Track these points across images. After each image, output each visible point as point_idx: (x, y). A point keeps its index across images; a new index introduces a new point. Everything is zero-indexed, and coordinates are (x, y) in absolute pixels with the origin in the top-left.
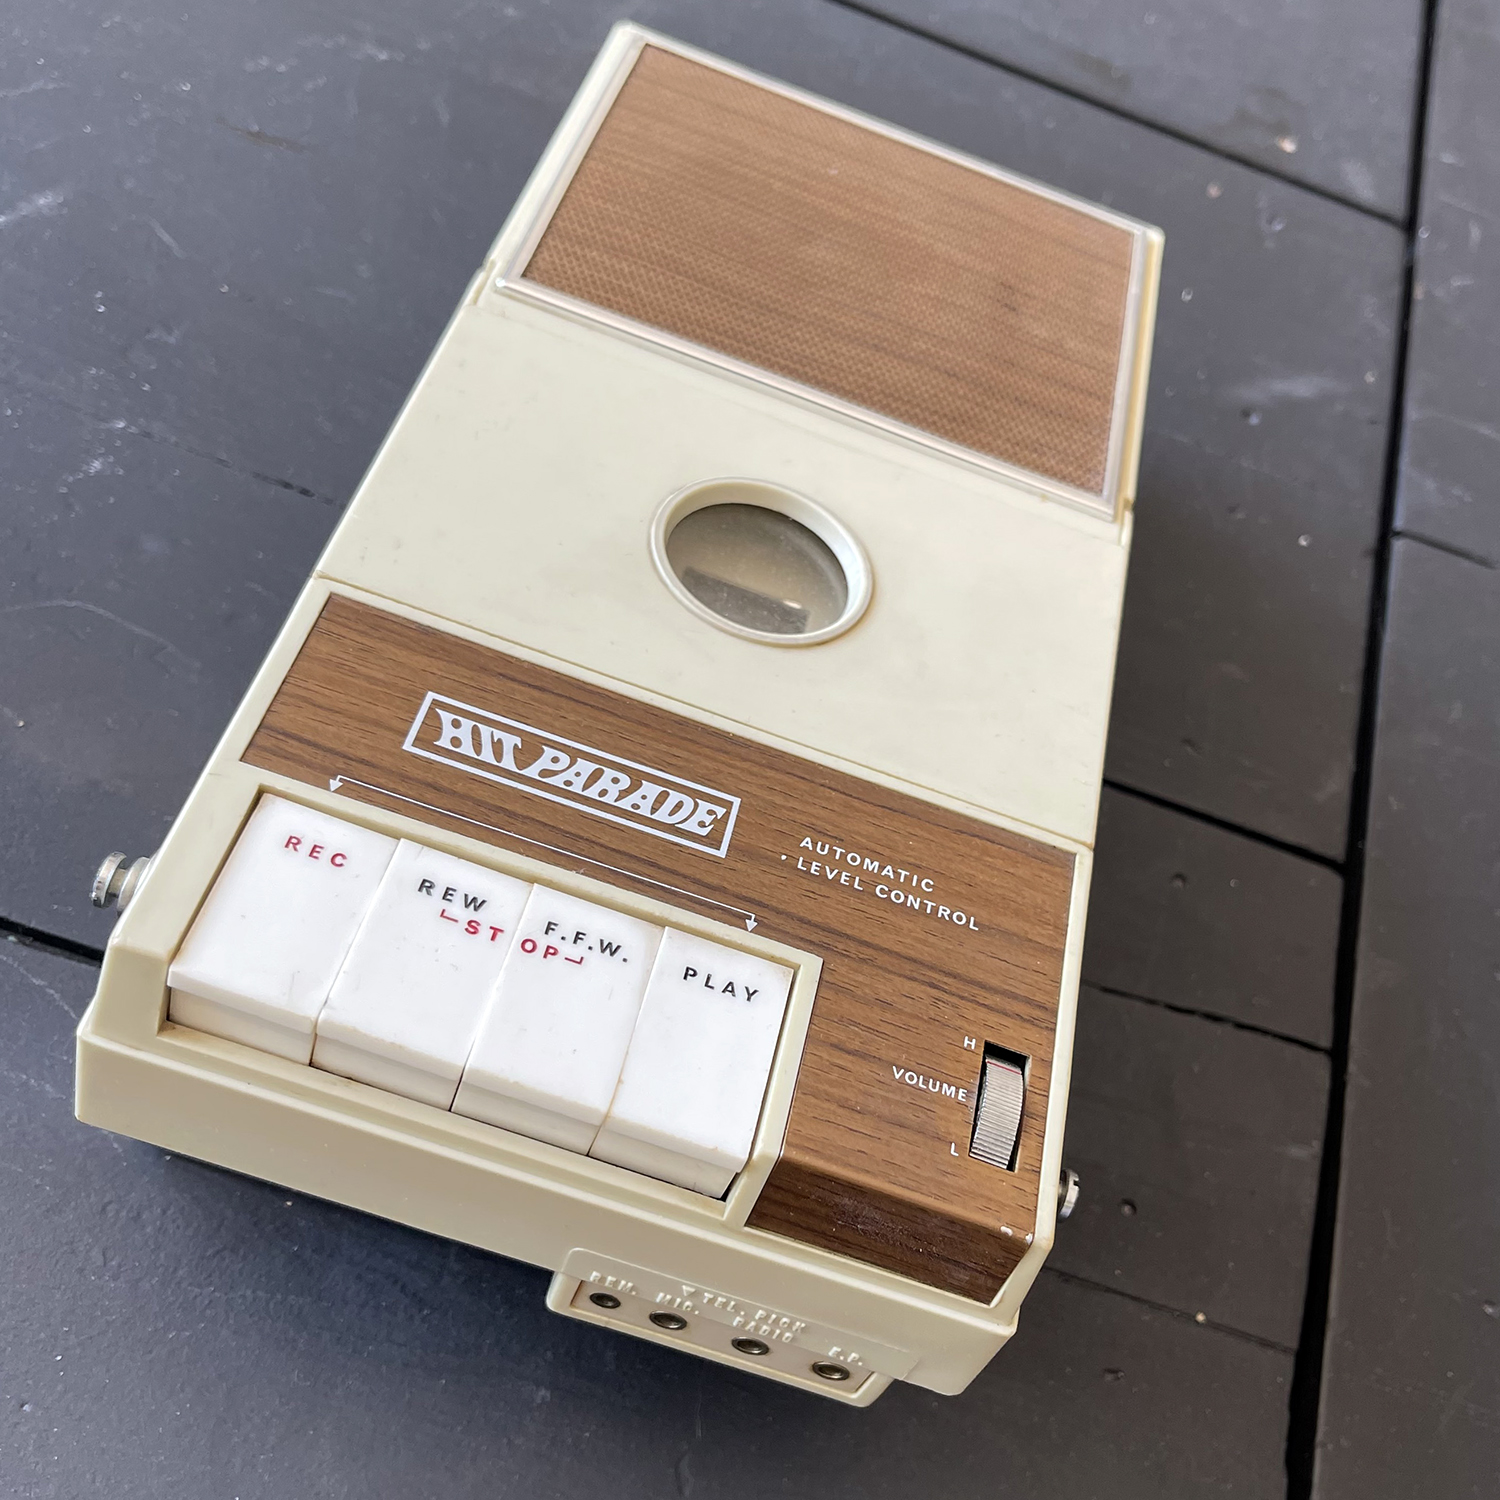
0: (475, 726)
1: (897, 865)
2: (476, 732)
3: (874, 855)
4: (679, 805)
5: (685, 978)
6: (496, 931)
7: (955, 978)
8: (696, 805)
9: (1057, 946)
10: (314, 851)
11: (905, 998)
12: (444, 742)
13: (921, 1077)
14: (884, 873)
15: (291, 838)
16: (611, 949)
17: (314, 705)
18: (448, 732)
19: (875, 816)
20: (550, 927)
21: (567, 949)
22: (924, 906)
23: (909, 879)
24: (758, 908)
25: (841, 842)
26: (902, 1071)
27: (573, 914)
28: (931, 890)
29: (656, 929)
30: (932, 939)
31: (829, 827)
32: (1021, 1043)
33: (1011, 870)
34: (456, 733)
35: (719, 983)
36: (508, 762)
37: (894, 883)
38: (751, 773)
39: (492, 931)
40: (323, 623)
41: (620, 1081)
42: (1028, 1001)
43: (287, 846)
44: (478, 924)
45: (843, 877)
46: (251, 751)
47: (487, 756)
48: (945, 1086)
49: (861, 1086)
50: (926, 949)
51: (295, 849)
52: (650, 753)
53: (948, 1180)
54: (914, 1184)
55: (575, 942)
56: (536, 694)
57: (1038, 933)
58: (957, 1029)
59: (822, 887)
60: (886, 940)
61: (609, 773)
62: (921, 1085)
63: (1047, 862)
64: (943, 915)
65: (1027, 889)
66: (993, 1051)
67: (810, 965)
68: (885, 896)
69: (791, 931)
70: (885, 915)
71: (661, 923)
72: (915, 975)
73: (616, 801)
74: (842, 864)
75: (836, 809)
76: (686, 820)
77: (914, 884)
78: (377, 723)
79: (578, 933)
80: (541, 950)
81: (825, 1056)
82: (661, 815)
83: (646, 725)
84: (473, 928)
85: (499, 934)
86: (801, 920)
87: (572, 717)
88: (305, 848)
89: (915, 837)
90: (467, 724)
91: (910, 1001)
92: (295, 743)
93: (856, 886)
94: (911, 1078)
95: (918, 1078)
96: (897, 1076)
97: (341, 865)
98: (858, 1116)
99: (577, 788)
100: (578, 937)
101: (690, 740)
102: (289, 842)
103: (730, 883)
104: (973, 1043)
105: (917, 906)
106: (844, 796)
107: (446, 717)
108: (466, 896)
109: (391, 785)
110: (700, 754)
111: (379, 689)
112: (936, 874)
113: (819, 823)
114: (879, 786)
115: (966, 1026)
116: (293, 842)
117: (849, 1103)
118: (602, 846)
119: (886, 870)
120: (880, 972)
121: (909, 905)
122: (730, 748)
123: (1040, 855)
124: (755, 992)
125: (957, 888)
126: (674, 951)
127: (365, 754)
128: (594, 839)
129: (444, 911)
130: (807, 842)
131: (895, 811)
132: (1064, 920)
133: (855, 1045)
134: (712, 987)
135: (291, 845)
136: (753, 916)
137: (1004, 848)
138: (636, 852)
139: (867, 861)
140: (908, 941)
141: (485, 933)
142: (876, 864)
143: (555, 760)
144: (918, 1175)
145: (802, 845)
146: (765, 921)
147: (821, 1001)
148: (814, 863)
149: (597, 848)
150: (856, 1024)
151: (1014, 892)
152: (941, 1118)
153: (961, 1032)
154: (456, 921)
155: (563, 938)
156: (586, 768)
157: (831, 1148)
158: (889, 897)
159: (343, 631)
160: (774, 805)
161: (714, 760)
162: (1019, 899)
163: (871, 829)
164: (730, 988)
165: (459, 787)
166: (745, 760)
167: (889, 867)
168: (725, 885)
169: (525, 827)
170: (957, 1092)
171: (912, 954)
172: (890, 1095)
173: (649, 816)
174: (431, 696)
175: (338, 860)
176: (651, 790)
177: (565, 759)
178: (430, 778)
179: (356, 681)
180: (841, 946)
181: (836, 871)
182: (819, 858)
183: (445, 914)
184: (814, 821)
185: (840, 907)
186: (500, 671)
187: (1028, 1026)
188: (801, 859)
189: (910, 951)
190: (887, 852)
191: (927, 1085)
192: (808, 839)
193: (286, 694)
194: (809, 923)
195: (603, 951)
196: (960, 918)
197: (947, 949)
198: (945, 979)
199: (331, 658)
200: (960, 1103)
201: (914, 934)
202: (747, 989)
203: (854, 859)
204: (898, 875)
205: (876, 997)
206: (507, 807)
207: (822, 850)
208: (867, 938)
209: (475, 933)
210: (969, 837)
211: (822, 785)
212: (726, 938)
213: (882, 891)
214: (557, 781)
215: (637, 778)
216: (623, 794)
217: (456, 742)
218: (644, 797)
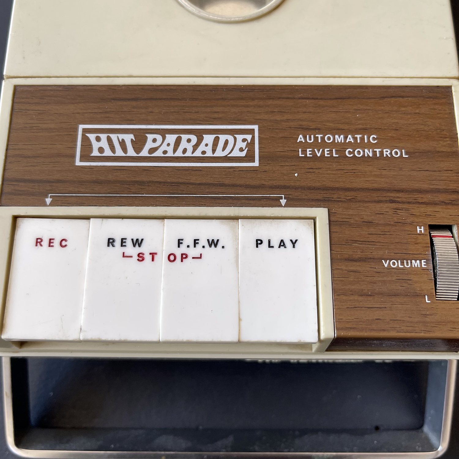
0: (108, 136)
1: (354, 132)
2: (109, 140)
3: (339, 131)
4: (226, 142)
5: (257, 247)
6: (153, 255)
7: (403, 192)
8: (235, 139)
9: (454, 149)
10: (51, 241)
11: (378, 215)
12: (95, 153)
13: (399, 261)
14: (348, 140)
15: (37, 239)
16: (213, 243)
17: (25, 157)
18: (96, 145)
19: (333, 107)
20: (180, 242)
21: (193, 252)
22: (375, 153)
23: (362, 139)
24: (285, 190)
25: (318, 130)
26: (388, 261)
27: (189, 230)
28: (376, 141)
29: (234, 223)
30: (384, 172)
31: (310, 124)
32: (449, 219)
33: (417, 111)
34: (100, 144)
35: (275, 243)
36: (131, 152)
37: (354, 145)
38: (260, 106)
39: (151, 255)
40: (15, 106)
41: (240, 320)
42: (446, 191)
43: (36, 245)
44: (143, 254)
45: (326, 152)
46: (3, 197)
47: (119, 152)
48: (413, 261)
49: (368, 279)
50: (383, 180)
51: (41, 245)
52: (202, 115)
53: (428, 319)
54: (411, 328)
55: (195, 246)
56: (134, 103)
57: (442, 146)
58: (411, 224)
59: (316, 163)
60: (359, 183)
61: (185, 137)
62: (400, 266)
63: (436, 98)
64: (386, 154)
65: (428, 120)
66: (433, 227)
67: (321, 214)
68: (352, 155)
69: (306, 197)
70: (354, 167)
71: (236, 218)
72: (380, 198)
73: (193, 153)
74: (324, 144)
75: (311, 110)
76: (232, 150)
77: (366, 141)
78: (59, 155)
79: (195, 240)
80: (179, 258)
81: (344, 268)
82: (219, 153)
83: (196, 99)
84: (141, 257)
85: (155, 256)
86: (310, 188)
87: (156, 110)
88: (45, 243)
89: (359, 111)
90: (103, 137)
91: (381, 216)
92: (23, 184)
93: (334, 155)
94: (394, 264)
95: (397, 262)
96: (386, 265)
97: (66, 246)
98: (370, 298)
99: (170, 154)
100: (196, 242)
101: (219, 99)
102: (37, 242)
103: (265, 180)
104: (422, 229)
105: (371, 155)
106: (313, 101)
107: (92, 137)
108: (132, 239)
109: (76, 190)
110: (228, 106)
111: (53, 134)
112: (376, 130)
113: (304, 123)
114: (330, 86)
115: (416, 220)
116: (39, 242)
117: (364, 291)
118: (192, 184)
119: (348, 138)
120: (361, 204)
121: (366, 155)
122: (244, 95)
123: (431, 95)
124: (296, 241)
125: (390, 135)
126: (247, 232)
127: (57, 176)
128: (187, 181)
129: (124, 253)
130: (301, 138)
131: (344, 99)
133: (359, 254)
134: (273, 247)
135: (38, 244)
136: (283, 196)
137: (410, 99)
138: (210, 181)
139: (336, 137)
140: (372, 178)
141: (148, 257)
142: (342, 136)
143: (154, 140)
144: (411, 322)
145: (298, 141)
146: (290, 196)
147: (334, 235)
148: (308, 150)
149: (191, 186)
150: (356, 241)
151: (422, 125)
152: (416, 282)
153: (414, 225)
154: (131, 257)
155: (188, 246)
156: (171, 139)
157: (361, 323)
158: (354, 156)
159: (27, 107)
160: (277, 121)
161: (237, 106)
162: (426, 128)
163: (333, 115)
164: (282, 244)
165: (111, 177)
166: (253, 99)
168: (263, 182)
169: (150, 188)
170: (421, 263)
171: (375, 186)
172: (385, 278)
173: (212, 155)
174: (81, 127)
175: (64, 243)
177: (159, 137)
178: (94, 177)
179: (41, 134)
180: (335, 196)
181: (321, 150)
182: (310, 146)
183: (125, 255)
184: (301, 123)
185: (329, 172)
186: (111, 97)
187: (449, 207)
188: (300, 150)
189: (373, 185)
190: (346, 127)
191: (404, 265)
192: (301, 136)
194: (314, 188)
195: (210, 246)
196: (396, 153)
197: (394, 175)
198: (398, 195)
199: (26, 125)
200: (424, 269)
201: (373, 173)
202: (291, 240)
203: (329, 138)
204: (355, 139)
205: (362, 220)
206: (138, 179)
207: (310, 139)
208: (348, 186)
209: (143, 260)
210: (389, 99)
211: (299, 98)
212: (272, 216)
213: (349, 152)
214: (159, 153)
215: (200, 134)
216: (195, 147)
217: (101, 150)
218: (207, 145)
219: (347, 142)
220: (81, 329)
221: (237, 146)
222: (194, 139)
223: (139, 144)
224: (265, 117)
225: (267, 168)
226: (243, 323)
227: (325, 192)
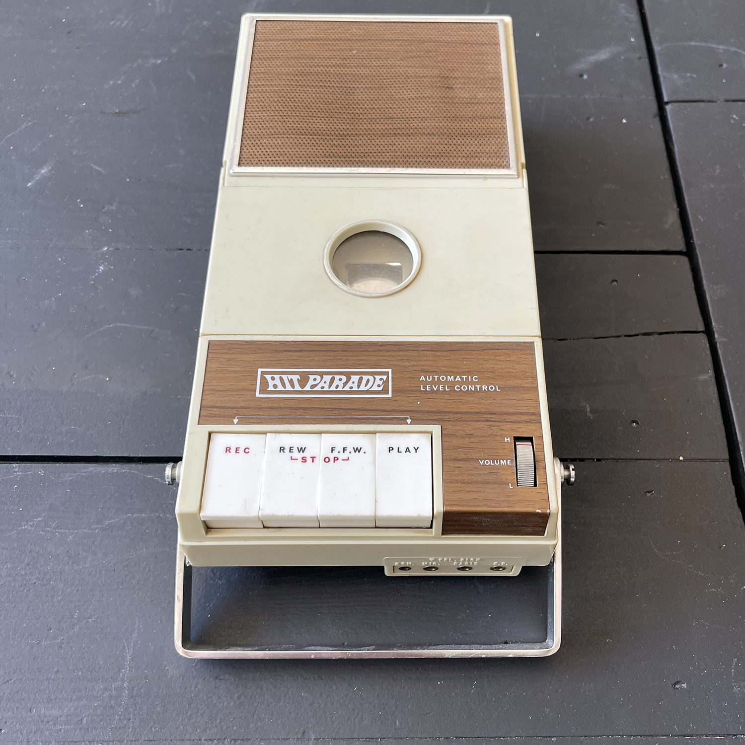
0: (280, 376)
1: (461, 374)
2: (281, 379)
3: (450, 373)
4: (368, 381)
5: (389, 452)
6: (313, 458)
7: (496, 414)
8: (375, 378)
9: (535, 385)
10: (237, 450)
11: (477, 430)
12: (271, 388)
14: (457, 379)
15: (227, 448)
16: (357, 450)
17: (218, 391)
18: (271, 383)
19: (447, 356)
20: (333, 450)
21: (342, 456)
22: (476, 388)
23: (467, 379)
24: (410, 413)
25: (436, 372)
26: (483, 460)
27: (340, 441)
28: (477, 380)
29: (373, 436)
30: (482, 401)
31: (430, 368)
32: (530, 433)
33: (508, 359)
34: (274, 382)
35: (403, 449)
36: (297, 387)
37: (461, 383)
38: (393, 356)
39: (312, 459)
40: (210, 355)
41: (376, 501)
42: (527, 414)
43: (226, 452)
44: (306, 458)
45: (441, 388)
46: (201, 419)
47: (289, 388)
48: (501, 461)
49: (469, 472)
50: (481, 406)
51: (230, 452)
52: (351, 362)
53: (510, 499)
54: (498, 505)
55: (344, 452)
56: (300, 354)
57: (525, 383)
58: (501, 436)
59: (433, 395)
60: (464, 408)
61: (337, 377)
62: (492, 464)
63: (521, 350)
64: (484, 389)
65: (516, 365)
66: (517, 439)
67: (436, 429)
68: (459, 390)
69: (425, 418)
70: (461, 398)
71: (374, 433)
72: (479, 419)
73: (343, 388)
74: (439, 382)
75: (430, 359)
76: (372, 386)
77: (470, 380)
78: (244, 390)
80: (332, 460)
81: (451, 465)
82: (362, 388)
83: (346, 351)
84: (304, 460)
85: (315, 459)
86: (428, 412)
87: (317, 359)
88: (233, 450)
89: (465, 360)
90: (277, 377)
91: (479, 430)
92: (216, 410)
93: (447, 390)
94: (487, 462)
95: (490, 461)
96: (482, 463)
98: (469, 485)
99: (326, 388)
100: (344, 449)
101: (363, 351)
102: (227, 450)
103: (396, 407)
104: (509, 440)
105: (473, 389)
106: (432, 352)
107: (268, 377)
108: (298, 448)
109: (257, 413)
110: (370, 355)
111: (239, 375)
112: (478, 372)
113: (425, 368)
114: (445, 342)
115: (504, 433)
116: (228, 450)
117: (465, 481)
118: (343, 409)
120: (465, 423)
121: (470, 390)
122: (381, 348)
123: (519, 348)
124: (418, 448)
125: (488, 375)
126: (382, 442)
127: (243, 404)
128: (339, 407)
129: (291, 457)
130: (422, 378)
131: (455, 351)
132: (535, 374)
133: (462, 456)
134: (401, 452)
135: (228, 451)
136: (409, 417)
137: (503, 351)
138: (357, 407)
139: (449, 377)
140: (473, 405)
141: (309, 460)
142: (452, 377)
144: (498, 501)
145: (420, 380)
146: (414, 417)
147: (444, 443)
148: (428, 386)
149: (342, 411)
150: (460, 447)
151: (512, 368)
152: (503, 474)
153: (503, 436)
154: (297, 459)
155: (339, 452)
156: (327, 378)
157: (462, 501)
158: (461, 389)
159: (219, 356)
160: (405, 367)
161: (376, 356)
162: (514, 371)
163: (446, 362)
164: (408, 450)
165: (282, 405)
166: (388, 351)
167: (458, 377)
168: (394, 408)
169: (312, 412)
170: (507, 462)
171: (476, 410)
172: (481, 472)
173: (357, 390)
174: (260, 370)
175: (247, 451)
176: (355, 378)
177: (318, 378)
178: (270, 405)
179: (230, 375)
180: (446, 417)
181: (437, 386)
182: (429, 383)
184: (423, 368)
185: (443, 401)
186: (283, 349)
187: (529, 424)
188: (422, 386)
189: (474, 410)
190: (456, 370)
191: (494, 463)
192: (422, 376)
193: (206, 390)
194: (432, 412)
195: (355, 452)
196: (492, 388)
197: (490, 403)
198: (492, 416)
199: (218, 369)
200: (509, 466)
201: (474, 402)
202: (414, 448)
203: (443, 378)
204: (462, 378)
205: (466, 433)
206: (302, 406)
207: (429, 379)
208: (456, 410)
209: (305, 462)
210: (488, 351)
211: (422, 351)
212: (401, 430)
213: (457, 388)
214: (318, 388)
215: (348, 376)
216: (345, 384)
217: (275, 386)
218: (353, 383)
219: (456, 380)
220: (260, 508)
221: (376, 383)
222: (344, 379)
223: (303, 381)
224: (396, 363)
225: (398, 398)
226: (377, 504)
227: (439, 414)
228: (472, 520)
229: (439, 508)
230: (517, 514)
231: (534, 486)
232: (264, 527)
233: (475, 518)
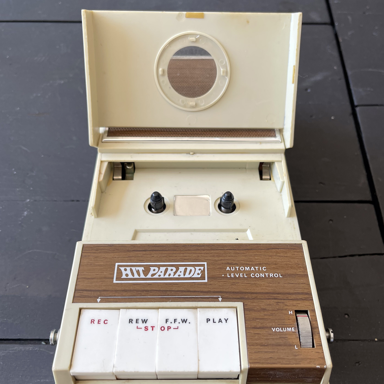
0: (131, 268)
1: (254, 265)
2: (131, 270)
3: (247, 265)
4: (191, 271)
5: (207, 322)
6: (153, 327)
7: (280, 294)
8: (195, 269)
9: (306, 273)
10: (99, 322)
11: (268, 306)
12: (124, 276)
13: (280, 328)
15: (92, 320)
16: (184, 321)
17: (87, 279)
18: (124, 273)
19: (244, 254)
20: (167, 321)
21: (173, 326)
22: (266, 275)
23: (259, 269)
24: (220, 294)
25: (237, 264)
26: (275, 328)
27: (171, 314)
28: (266, 270)
29: (195, 310)
30: (271, 285)
31: (232, 261)
32: (305, 307)
33: (286, 255)
34: (127, 272)
35: (217, 320)
36: (142, 276)
37: (255, 272)
38: (207, 253)
39: (152, 328)
40: (83, 254)
41: (199, 360)
42: (302, 293)
43: (91, 323)
44: (148, 327)
45: (241, 275)
46: (75, 299)
47: (136, 276)
48: (288, 328)
49: (265, 337)
50: (270, 288)
51: (94, 323)
52: (179, 258)
53: (297, 358)
54: (288, 362)
55: (175, 323)
56: (144, 252)
57: (299, 272)
58: (286, 309)
59: (236, 280)
60: (258, 290)
61: (170, 268)
62: (281, 331)
63: (295, 249)
64: (271, 276)
65: (292, 259)
66: (297, 312)
67: (240, 305)
69: (232, 297)
70: (255, 282)
71: (196, 308)
72: (269, 297)
73: (173, 276)
74: (240, 271)
75: (233, 255)
76: (194, 274)
77: (261, 270)
78: (105, 278)
79: (175, 320)
80: (166, 328)
81: (252, 332)
82: (187, 276)
83: (175, 250)
84: (146, 329)
85: (154, 328)
86: (233, 293)
87: (155, 256)
88: (96, 322)
89: (257, 256)
90: (128, 269)
91: (270, 306)
92: (85, 292)
93: (245, 277)
94: (278, 330)
95: (280, 329)
96: (274, 331)
97: (107, 323)
98: (267, 347)
99: (162, 276)
100: (175, 321)
101: (188, 250)
103: (210, 289)
104: (291, 312)
105: (263, 276)
106: (234, 251)
107: (122, 269)
108: (142, 320)
109: (114, 295)
110: (192, 253)
111: (103, 267)
112: (266, 264)
113: (229, 261)
114: (242, 244)
115: (288, 308)
116: (92, 321)
117: (263, 344)
118: (173, 291)
119: (252, 268)
120: (260, 300)
121: (261, 277)
122: (199, 248)
123: (292, 248)
124: (227, 319)
125: (273, 267)
126: (202, 315)
127: (104, 288)
128: (171, 290)
129: (137, 326)
130: (228, 268)
131: (249, 250)
132: (305, 265)
133: (259, 325)
134: (215, 322)
135: (92, 322)
136: (220, 296)
137: (282, 249)
138: (183, 289)
139: (246, 267)
140: (264, 288)
141: (150, 329)
142: (249, 267)
143: (154, 270)
144: (288, 359)
145: (227, 270)
146: (224, 297)
147: (246, 316)
148: (232, 274)
149: (173, 292)
150: (257, 319)
151: (289, 262)
152: (290, 339)
153: (287, 310)
154: (141, 328)
155: (171, 323)
156: (163, 269)
157: (262, 360)
158: (255, 276)
159: (89, 254)
160: (216, 260)
161: (196, 253)
162: (291, 263)
163: (244, 257)
164: (220, 321)
165: (131, 288)
166: (204, 250)
167: (252, 267)
168: (210, 290)
169: (152, 293)
170: (292, 329)
171: (267, 291)
172: (274, 337)
173: (183, 277)
174: (117, 264)
175: (106, 322)
176: (182, 269)
177: (157, 269)
178: (123, 288)
179: (96, 268)
180: (246, 296)
181: (238, 274)
182: (233, 272)
183: (138, 327)
184: (228, 261)
185: (243, 285)
186: (133, 250)
187: (305, 301)
188: (228, 274)
189: (265, 291)
190: (250, 263)
191: (283, 330)
192: (228, 267)
193: (79, 279)
194: (236, 293)
195: (183, 322)
196: (276, 275)
197: (276, 286)
198: (278, 296)
199: (88, 263)
200: (293, 332)
201: (265, 285)
202: (225, 319)
203: (242, 268)
204: (255, 269)
205: (261, 308)
206: (145, 289)
207: (233, 269)
208: (253, 291)
209: (147, 330)
210: (271, 250)
211: (227, 250)
212: (215, 306)
213: (253, 275)
214: (156, 276)
215: (177, 267)
216: (175, 273)
217: (127, 275)
218: (181, 272)
219: (251, 270)
220: (114, 366)
221: (196, 272)
222: (174, 269)
223: (146, 271)
224: (210, 258)
225: (212, 283)
226: (200, 362)
227: (241, 294)
228: (269, 374)
229: (246, 365)
230: (302, 369)
231: (313, 347)
232: (117, 379)
233: (271, 372)
